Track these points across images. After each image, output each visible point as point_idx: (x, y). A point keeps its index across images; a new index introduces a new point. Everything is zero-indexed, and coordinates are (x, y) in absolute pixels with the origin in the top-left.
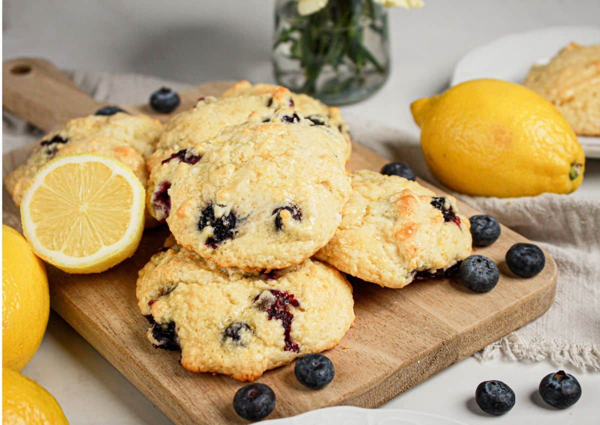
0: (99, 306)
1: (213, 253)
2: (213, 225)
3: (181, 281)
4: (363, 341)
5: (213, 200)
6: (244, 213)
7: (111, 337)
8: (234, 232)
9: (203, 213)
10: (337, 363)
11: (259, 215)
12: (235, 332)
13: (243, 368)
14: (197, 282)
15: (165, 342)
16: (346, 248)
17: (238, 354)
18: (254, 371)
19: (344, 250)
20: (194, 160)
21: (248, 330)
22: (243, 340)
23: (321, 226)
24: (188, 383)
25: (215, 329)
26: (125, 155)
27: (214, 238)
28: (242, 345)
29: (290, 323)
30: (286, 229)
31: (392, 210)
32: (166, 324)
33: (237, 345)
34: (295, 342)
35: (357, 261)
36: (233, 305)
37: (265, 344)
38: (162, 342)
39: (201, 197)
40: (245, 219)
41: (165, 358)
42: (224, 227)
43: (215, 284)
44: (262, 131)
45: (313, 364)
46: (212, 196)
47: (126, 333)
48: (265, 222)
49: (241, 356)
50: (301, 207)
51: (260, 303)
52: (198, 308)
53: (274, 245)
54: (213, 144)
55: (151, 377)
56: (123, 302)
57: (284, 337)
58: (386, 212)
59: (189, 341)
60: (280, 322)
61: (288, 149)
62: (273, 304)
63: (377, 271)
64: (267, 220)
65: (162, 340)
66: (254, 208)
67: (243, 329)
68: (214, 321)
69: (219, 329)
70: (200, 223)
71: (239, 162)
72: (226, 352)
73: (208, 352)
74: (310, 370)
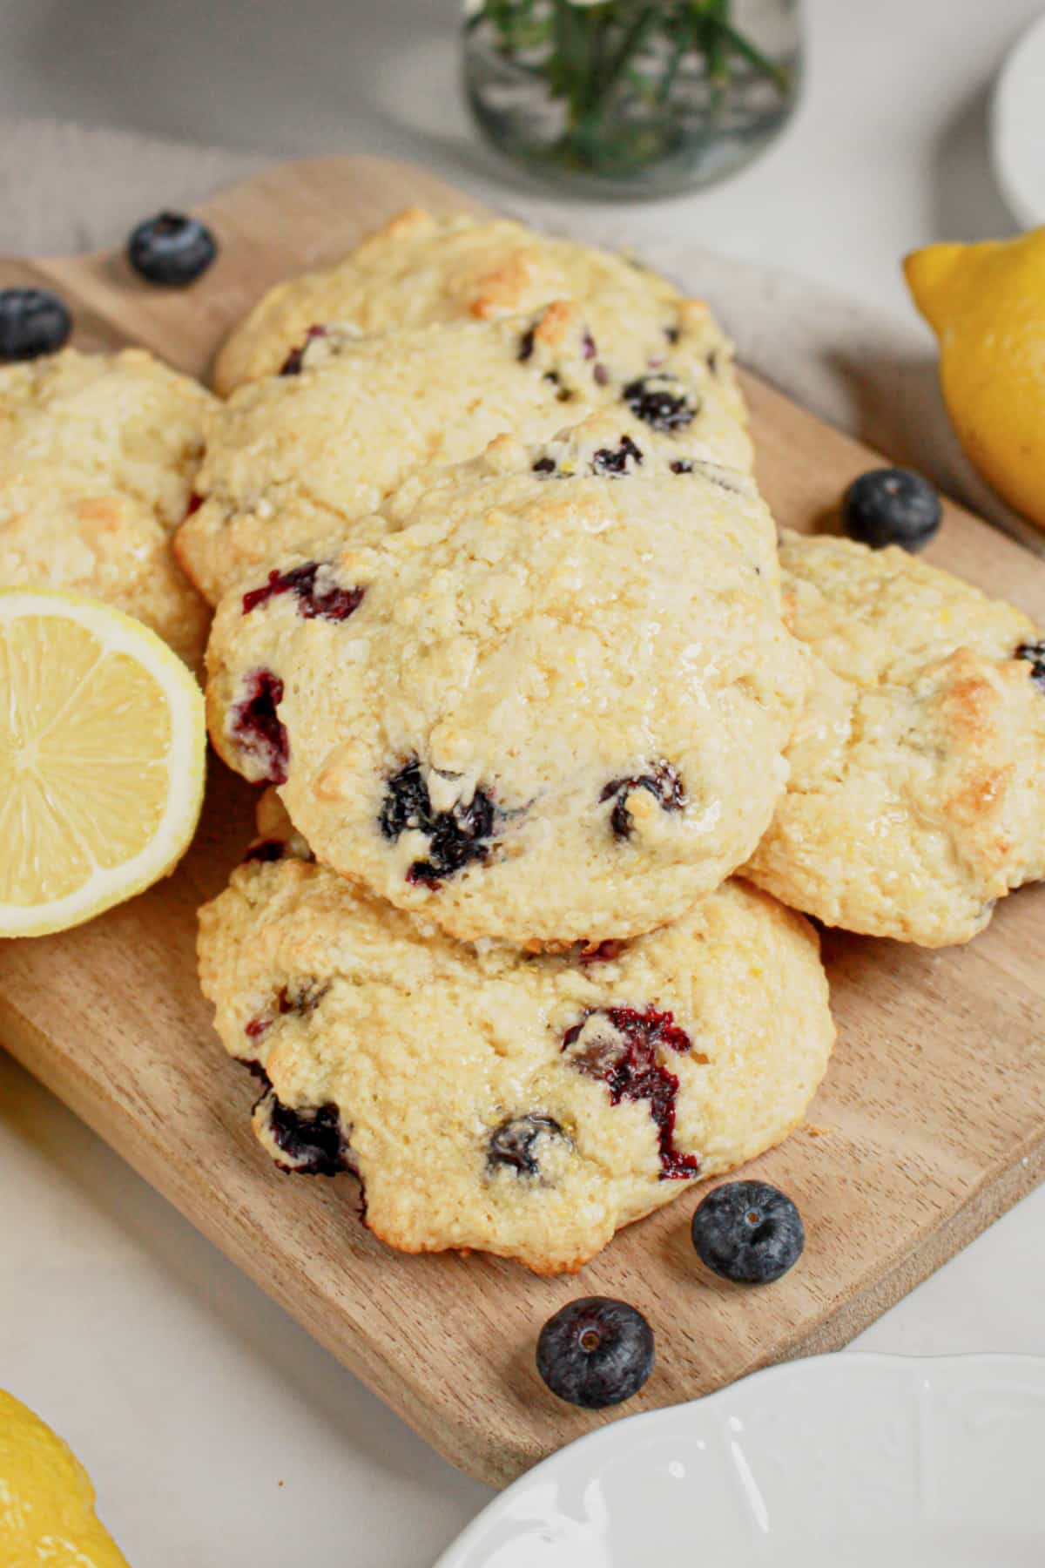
0: (95, 1015)
1: (430, 901)
2: (426, 829)
3: (338, 974)
4: (863, 1105)
5: (421, 751)
6: (518, 794)
7: (148, 1127)
8: (490, 848)
9: (393, 785)
10: (803, 1187)
11: (562, 800)
12: (520, 1146)
13: (550, 1247)
14: (387, 981)
15: (313, 1159)
16: (808, 852)
17: (535, 1211)
18: (581, 1251)
19: (803, 861)
20: (342, 604)
21: (557, 1137)
22: (547, 1170)
23: (740, 812)
24: (391, 1282)
25: (461, 1139)
26: (112, 528)
27: (431, 863)
28: (544, 1183)
29: (671, 1106)
30: (644, 841)
31: (929, 726)
32: (312, 1108)
33: (530, 1186)
34: (687, 1150)
35: (839, 889)
36: (506, 1062)
37: (607, 1173)
38: (303, 1159)
39: (383, 736)
40: (522, 811)
41: (313, 1194)
42: (460, 834)
43: (442, 989)
44: (542, 523)
45: (747, 1220)
46: (416, 740)
47: (189, 1112)
48: (581, 819)
49: (543, 1215)
50: (680, 767)
51: (584, 1052)
52: (405, 1076)
53: (610, 882)
54: (396, 554)
55: (283, 1260)
56: (161, 1000)
57: (657, 1147)
58: (912, 730)
59: (389, 1168)
60: (644, 1105)
61: (627, 584)
62: (621, 1056)
63: (899, 914)
64: (586, 814)
65: (303, 1151)
66: (546, 778)
67: (543, 1137)
68: (457, 1116)
69: (471, 1136)
70: (385, 815)
71: (487, 632)
72: (501, 1205)
73: (448, 1205)
74: (742, 1245)
